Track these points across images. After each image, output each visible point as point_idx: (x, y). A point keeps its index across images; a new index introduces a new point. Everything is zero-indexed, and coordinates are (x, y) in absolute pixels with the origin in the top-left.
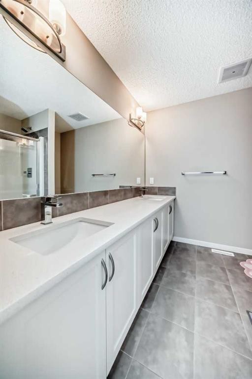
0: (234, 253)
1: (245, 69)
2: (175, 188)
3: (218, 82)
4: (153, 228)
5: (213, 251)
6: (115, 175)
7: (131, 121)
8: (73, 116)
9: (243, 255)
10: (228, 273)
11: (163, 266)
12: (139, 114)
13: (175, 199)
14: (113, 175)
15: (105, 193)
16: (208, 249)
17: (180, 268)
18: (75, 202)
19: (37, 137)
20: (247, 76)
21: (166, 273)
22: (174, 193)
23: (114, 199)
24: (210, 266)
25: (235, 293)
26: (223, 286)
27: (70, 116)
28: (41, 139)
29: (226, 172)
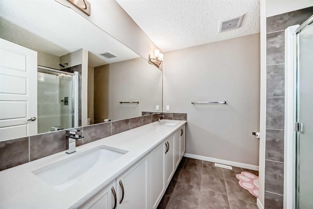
0: (232, 166)
1: (239, 23)
2: (186, 114)
3: (218, 32)
4: (164, 151)
5: (216, 165)
6: (138, 103)
7: (150, 61)
8: (104, 55)
9: (239, 168)
10: (226, 184)
11: (175, 180)
12: (156, 54)
13: (186, 123)
14: (137, 103)
15: (127, 121)
16: (211, 164)
17: (188, 181)
18: (98, 131)
19: (73, 72)
20: (240, 28)
21: (176, 186)
22: (185, 118)
23: (134, 125)
24: (212, 178)
25: (230, 201)
26: (221, 196)
27: (101, 55)
28: (76, 73)
29: (225, 102)
